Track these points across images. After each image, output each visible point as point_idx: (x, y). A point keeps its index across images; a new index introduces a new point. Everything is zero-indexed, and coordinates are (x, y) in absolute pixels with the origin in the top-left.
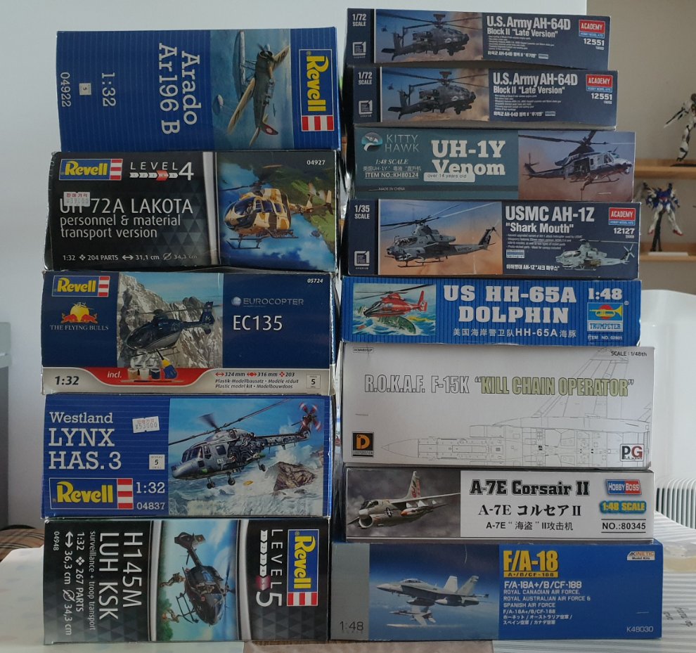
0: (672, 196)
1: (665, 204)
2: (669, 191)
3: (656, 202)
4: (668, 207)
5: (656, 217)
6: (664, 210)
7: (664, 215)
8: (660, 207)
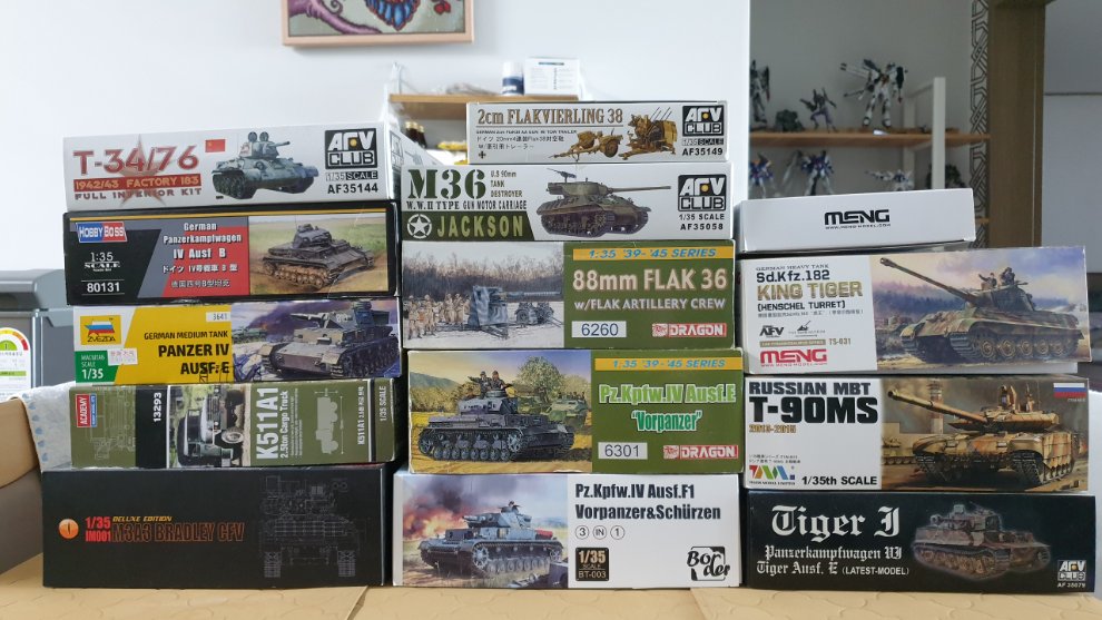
0: (826, 161)
1: (819, 170)
2: (823, 158)
3: (810, 168)
4: (823, 173)
5: (811, 182)
6: (819, 175)
7: (819, 181)
8: (815, 172)
